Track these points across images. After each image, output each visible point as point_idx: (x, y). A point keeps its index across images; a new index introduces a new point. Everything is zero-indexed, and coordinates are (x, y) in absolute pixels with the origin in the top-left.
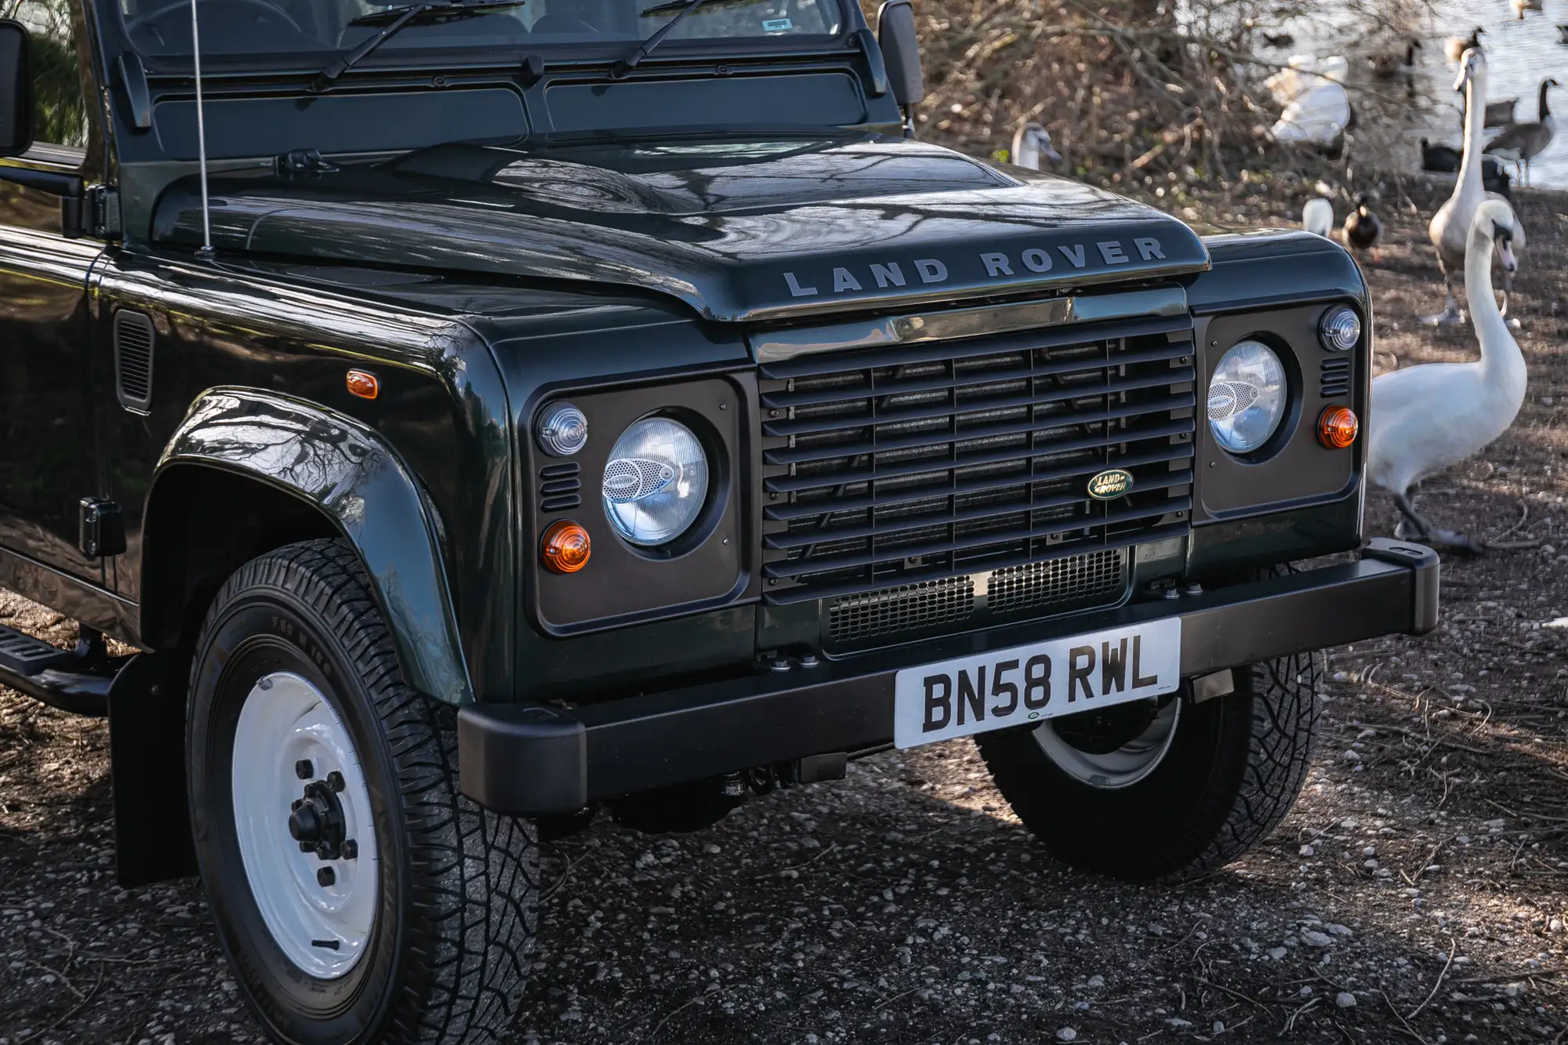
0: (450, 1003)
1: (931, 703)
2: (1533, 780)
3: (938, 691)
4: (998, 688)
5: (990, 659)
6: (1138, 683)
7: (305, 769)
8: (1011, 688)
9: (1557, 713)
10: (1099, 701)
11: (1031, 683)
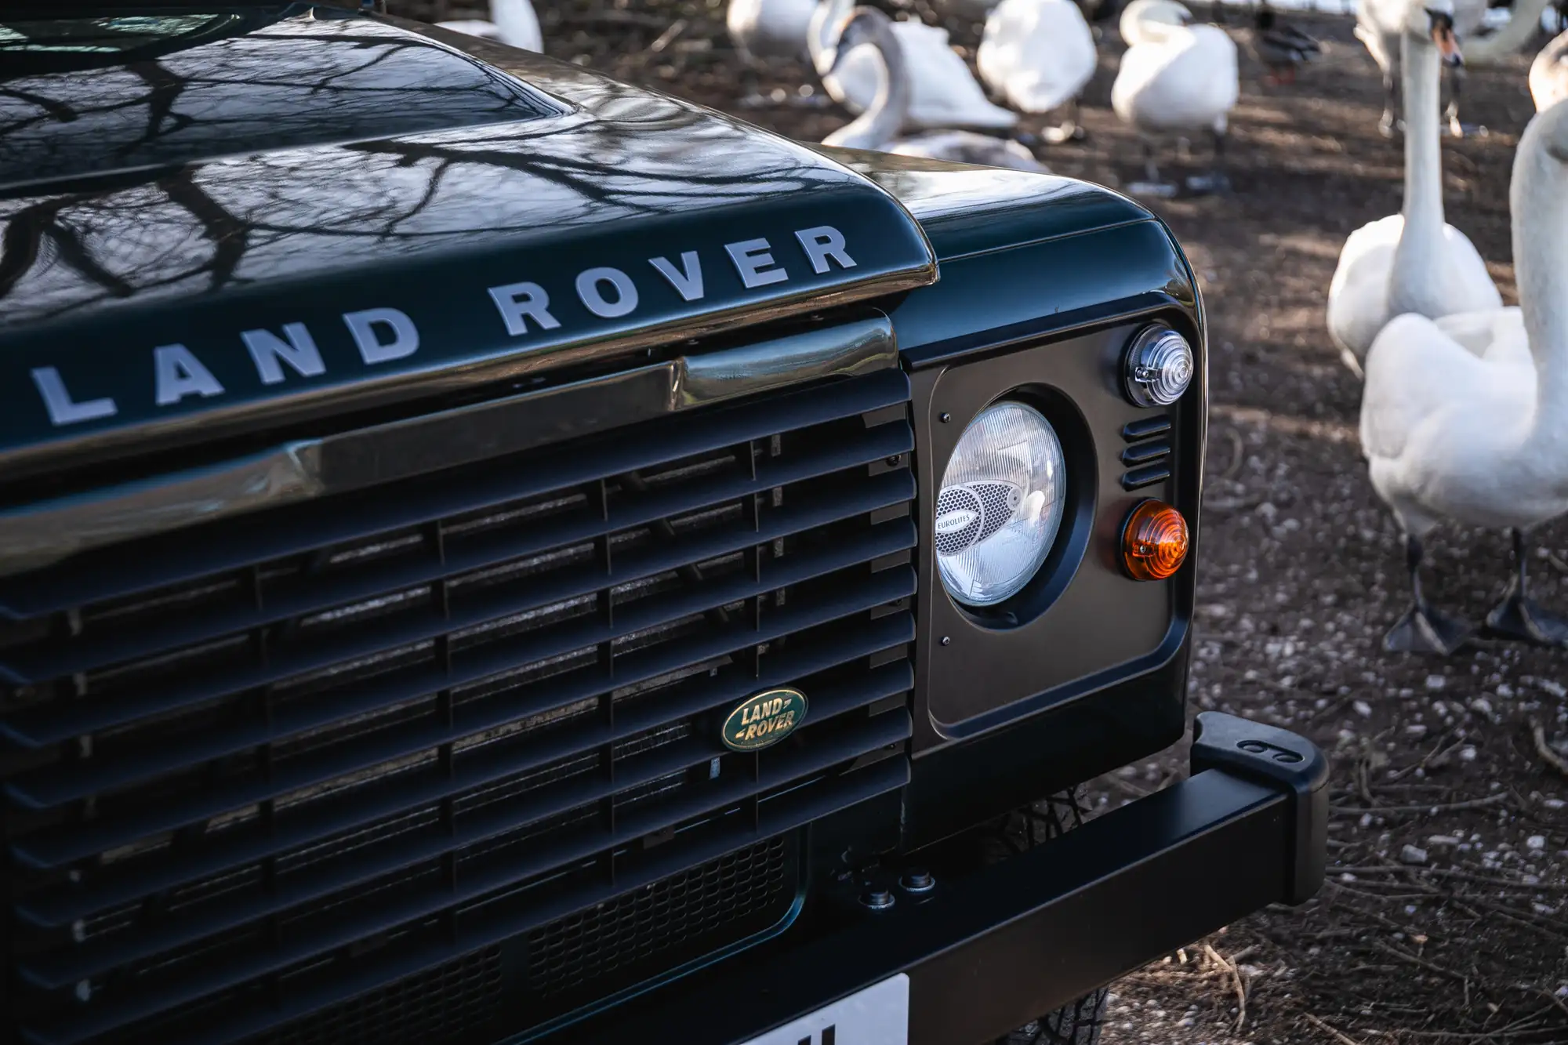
2: (1362, 966)
9: (1358, 817)
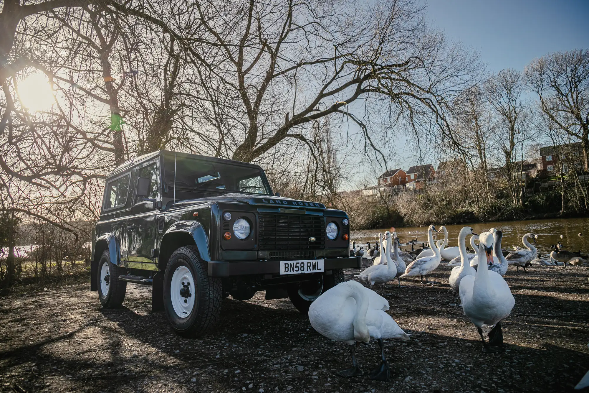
0: (206, 317)
1: (286, 268)
3: (287, 266)
4: (296, 267)
5: (295, 262)
6: (318, 269)
7: (183, 283)
8: (298, 267)
10: (312, 271)
11: (301, 267)
